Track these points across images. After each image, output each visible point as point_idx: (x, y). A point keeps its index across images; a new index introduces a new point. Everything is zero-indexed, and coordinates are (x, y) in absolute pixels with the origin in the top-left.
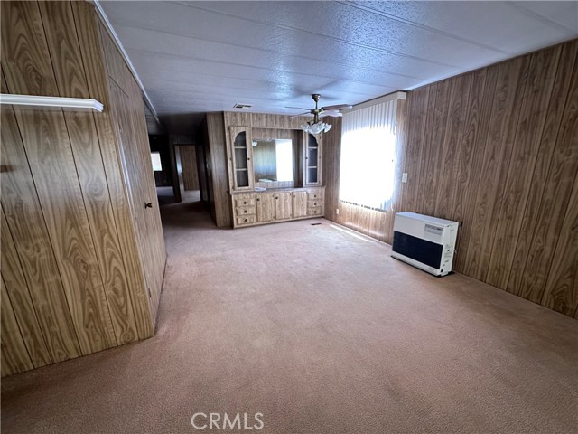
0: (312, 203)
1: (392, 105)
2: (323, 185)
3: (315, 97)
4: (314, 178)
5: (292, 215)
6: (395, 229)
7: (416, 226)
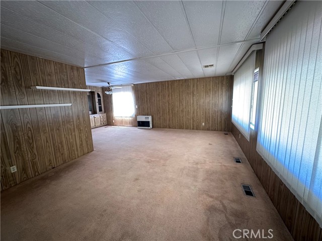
0: (102, 120)
1: (130, 87)
2: (105, 112)
3: (108, 83)
4: (100, 110)
5: (95, 125)
6: (138, 120)
7: (142, 118)
